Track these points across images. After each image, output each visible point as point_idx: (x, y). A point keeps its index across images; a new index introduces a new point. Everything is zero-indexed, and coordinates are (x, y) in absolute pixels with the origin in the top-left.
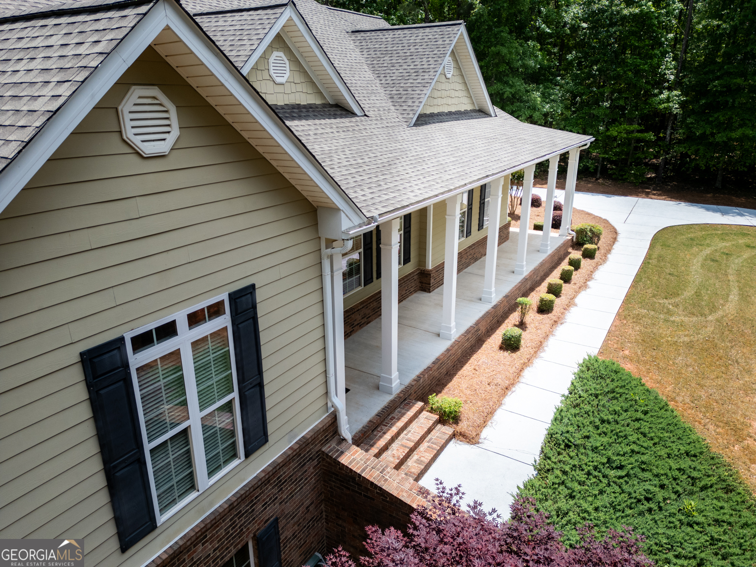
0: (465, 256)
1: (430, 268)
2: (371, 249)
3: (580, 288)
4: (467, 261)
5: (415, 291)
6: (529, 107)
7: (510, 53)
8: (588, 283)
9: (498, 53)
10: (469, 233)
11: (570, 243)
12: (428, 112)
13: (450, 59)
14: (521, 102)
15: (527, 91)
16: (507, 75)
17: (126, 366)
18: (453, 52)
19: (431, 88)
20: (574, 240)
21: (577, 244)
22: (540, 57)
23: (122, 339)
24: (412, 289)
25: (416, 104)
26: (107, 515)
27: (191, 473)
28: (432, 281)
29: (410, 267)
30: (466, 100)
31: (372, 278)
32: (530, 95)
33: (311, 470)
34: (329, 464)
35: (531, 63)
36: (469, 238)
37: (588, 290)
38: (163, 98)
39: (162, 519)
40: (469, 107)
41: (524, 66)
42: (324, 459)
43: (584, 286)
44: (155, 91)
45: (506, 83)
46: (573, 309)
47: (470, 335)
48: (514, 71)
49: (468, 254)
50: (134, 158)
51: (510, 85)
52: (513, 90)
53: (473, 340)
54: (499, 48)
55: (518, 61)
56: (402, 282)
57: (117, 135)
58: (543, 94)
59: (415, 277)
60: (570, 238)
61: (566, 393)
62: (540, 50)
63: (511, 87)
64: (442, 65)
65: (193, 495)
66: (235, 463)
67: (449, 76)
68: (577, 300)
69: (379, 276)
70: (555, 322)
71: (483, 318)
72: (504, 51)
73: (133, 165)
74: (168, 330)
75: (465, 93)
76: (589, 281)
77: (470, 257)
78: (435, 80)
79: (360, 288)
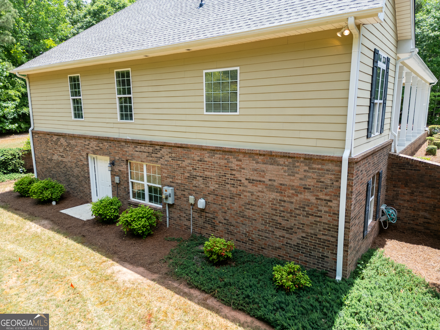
11: (427, 135)
20: (429, 133)
23: (378, 51)
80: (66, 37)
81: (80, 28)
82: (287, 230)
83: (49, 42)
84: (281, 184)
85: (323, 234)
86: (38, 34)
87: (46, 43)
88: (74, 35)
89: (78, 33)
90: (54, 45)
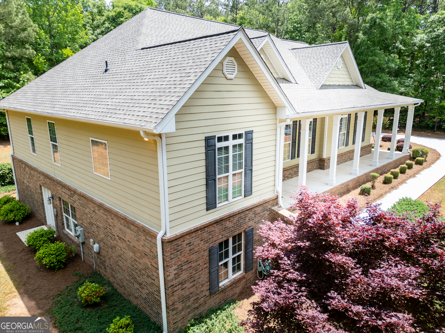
0: (344, 156)
1: (325, 157)
2: (295, 142)
3: (410, 176)
4: (346, 159)
5: (317, 169)
6: (391, 89)
7: (380, 60)
8: (417, 175)
9: (373, 60)
10: (347, 145)
11: (408, 157)
12: (328, 84)
13: (340, 59)
14: (386, 87)
15: (391, 81)
16: (378, 72)
17: (215, 146)
18: (342, 56)
19: (329, 72)
20: (411, 156)
21: (413, 158)
22: (398, 62)
23: (215, 136)
24: (315, 167)
25: (322, 79)
26: (204, 194)
27: (227, 194)
28: (326, 164)
29: (314, 156)
30: (348, 80)
31: (295, 156)
32: (392, 83)
33: (266, 215)
34: (274, 214)
35: (393, 65)
36: (347, 147)
37: (415, 178)
38: (234, 61)
39: (218, 205)
40: (350, 83)
41: (388, 67)
42: (272, 212)
43: (414, 176)
44: (232, 59)
45: (377, 76)
46: (404, 185)
47: (343, 186)
48: (382, 70)
49: (346, 155)
50: (225, 78)
51: (379, 77)
52: (381, 80)
53: (345, 190)
54: (374, 57)
55: (385, 64)
56: (309, 163)
57: (221, 71)
58: (400, 82)
59: (317, 162)
60: (408, 154)
61: (390, 208)
62: (399, 59)
63: (380, 78)
64: (336, 62)
65: (227, 202)
66: (240, 197)
67: (339, 67)
68: (407, 181)
69: (298, 156)
70: (392, 187)
71: (351, 180)
72: (377, 59)
73: (224, 81)
74: (226, 138)
75: (348, 76)
76: (417, 174)
77: (347, 157)
78: (331, 69)
79: (289, 160)
80: (85, 44)
81: (100, 34)
82: (140, 284)
83: (67, 51)
84: (134, 246)
85: (157, 295)
86: (58, 43)
87: (64, 52)
88: (94, 40)
89: (97, 39)
90: (72, 54)
